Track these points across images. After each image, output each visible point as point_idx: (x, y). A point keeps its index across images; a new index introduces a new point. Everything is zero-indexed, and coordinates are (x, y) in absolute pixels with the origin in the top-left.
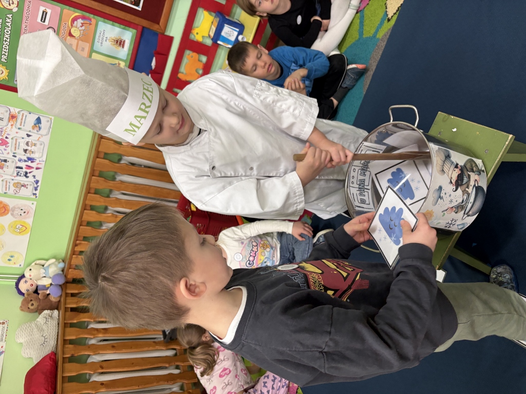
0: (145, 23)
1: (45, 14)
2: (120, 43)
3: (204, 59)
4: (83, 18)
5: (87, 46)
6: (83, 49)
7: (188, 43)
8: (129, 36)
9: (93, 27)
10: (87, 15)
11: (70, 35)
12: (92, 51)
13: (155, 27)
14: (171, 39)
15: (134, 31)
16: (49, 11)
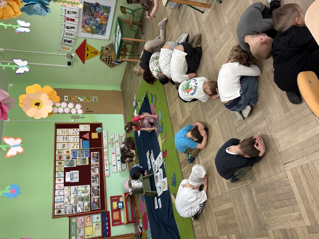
0: (102, 211)
1: (81, 219)
2: (98, 218)
3: (118, 213)
4: (89, 216)
5: (91, 222)
6: (91, 224)
7: (113, 211)
8: (99, 216)
9: (91, 217)
10: (90, 215)
11: (87, 221)
12: (93, 223)
13: (105, 210)
14: (109, 212)
15: (100, 214)
16: (82, 218)
